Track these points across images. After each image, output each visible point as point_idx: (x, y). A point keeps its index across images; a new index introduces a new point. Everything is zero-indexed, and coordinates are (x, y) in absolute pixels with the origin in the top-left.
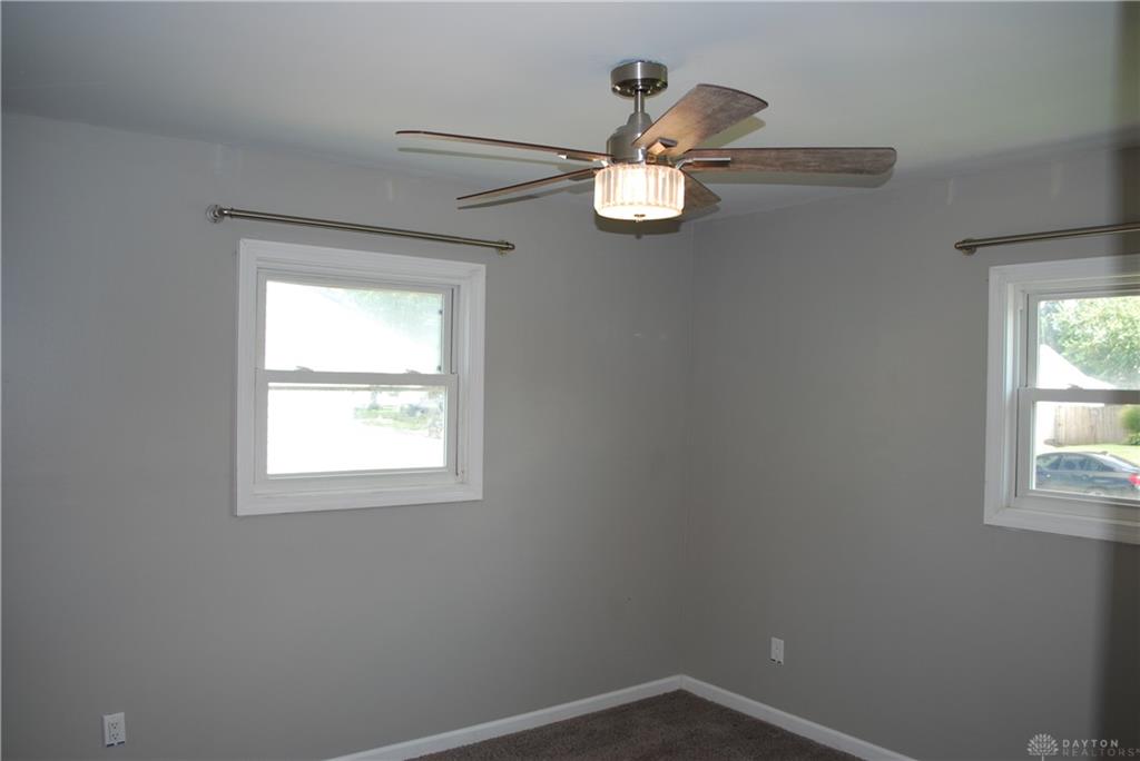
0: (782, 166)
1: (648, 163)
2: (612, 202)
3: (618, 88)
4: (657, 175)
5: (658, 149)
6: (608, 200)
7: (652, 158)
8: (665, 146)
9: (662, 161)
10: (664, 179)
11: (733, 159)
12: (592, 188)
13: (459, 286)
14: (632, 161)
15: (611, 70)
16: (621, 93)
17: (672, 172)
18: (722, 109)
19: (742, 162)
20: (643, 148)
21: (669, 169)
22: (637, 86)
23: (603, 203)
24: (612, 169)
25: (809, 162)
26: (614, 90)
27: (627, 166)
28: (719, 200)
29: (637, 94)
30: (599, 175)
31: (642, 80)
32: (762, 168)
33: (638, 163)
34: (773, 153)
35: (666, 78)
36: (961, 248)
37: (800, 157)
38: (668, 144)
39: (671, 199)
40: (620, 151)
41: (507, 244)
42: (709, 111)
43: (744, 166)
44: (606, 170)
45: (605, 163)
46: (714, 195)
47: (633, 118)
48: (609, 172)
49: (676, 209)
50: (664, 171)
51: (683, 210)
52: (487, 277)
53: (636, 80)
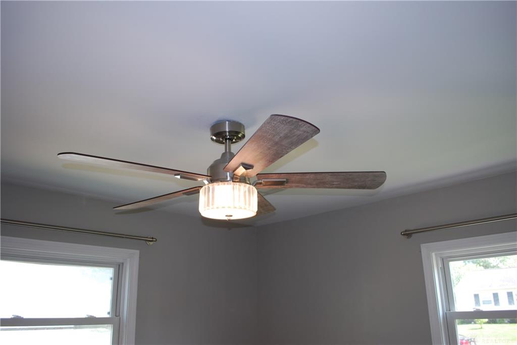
0: (317, 184)
1: (233, 182)
2: (211, 206)
3: (214, 138)
4: (239, 190)
5: (241, 171)
6: (208, 205)
7: (237, 178)
8: (246, 169)
9: (243, 180)
10: (245, 192)
11: (287, 179)
12: (197, 200)
13: (123, 263)
14: (224, 180)
15: (210, 127)
16: (217, 141)
17: (249, 187)
18: (286, 137)
19: (292, 182)
20: (231, 172)
21: (248, 185)
22: (226, 135)
23: (205, 207)
24: (211, 185)
25: (333, 182)
26: (212, 139)
27: (220, 183)
28: (275, 209)
29: (226, 141)
30: (202, 191)
31: (229, 132)
32: (305, 186)
33: (228, 181)
34: (312, 176)
35: (244, 132)
36: (404, 234)
37: (329, 178)
38: (247, 167)
39: (249, 205)
40: (216, 174)
41: (152, 238)
42: (277, 139)
43: (294, 185)
44: (206, 186)
45: (206, 182)
46: (273, 207)
47: (224, 155)
48: (209, 188)
49: (252, 211)
50: (244, 187)
51: (257, 212)
52: (140, 258)
53: (225, 132)
